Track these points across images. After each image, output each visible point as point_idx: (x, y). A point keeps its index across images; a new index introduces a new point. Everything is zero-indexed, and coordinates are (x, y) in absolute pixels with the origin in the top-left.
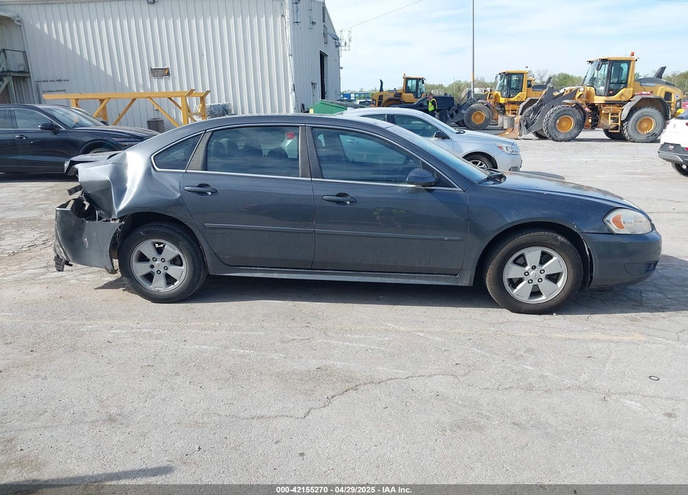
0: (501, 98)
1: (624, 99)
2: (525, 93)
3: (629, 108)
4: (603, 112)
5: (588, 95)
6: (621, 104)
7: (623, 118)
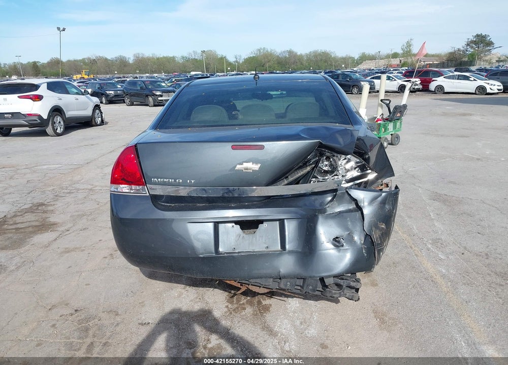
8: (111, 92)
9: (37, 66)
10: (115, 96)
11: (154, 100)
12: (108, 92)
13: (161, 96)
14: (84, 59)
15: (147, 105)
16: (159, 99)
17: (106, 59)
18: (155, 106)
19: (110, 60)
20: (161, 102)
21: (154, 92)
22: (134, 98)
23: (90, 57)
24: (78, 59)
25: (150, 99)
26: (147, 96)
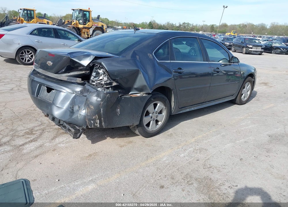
0: (24, 21)
1: (89, 27)
2: (36, 20)
3: (92, 30)
4: (83, 31)
5: (76, 24)
6: (89, 28)
7: (91, 34)
8: (227, 43)
9: (213, 27)
10: (229, 45)
11: (246, 50)
12: (226, 43)
13: (252, 48)
14: (241, 24)
15: (242, 53)
16: (250, 50)
17: (253, 25)
18: (246, 53)
19: (255, 25)
20: (250, 52)
21: (248, 45)
22: (237, 48)
23: (244, 23)
24: (237, 24)
25: (244, 49)
26: (243, 47)
